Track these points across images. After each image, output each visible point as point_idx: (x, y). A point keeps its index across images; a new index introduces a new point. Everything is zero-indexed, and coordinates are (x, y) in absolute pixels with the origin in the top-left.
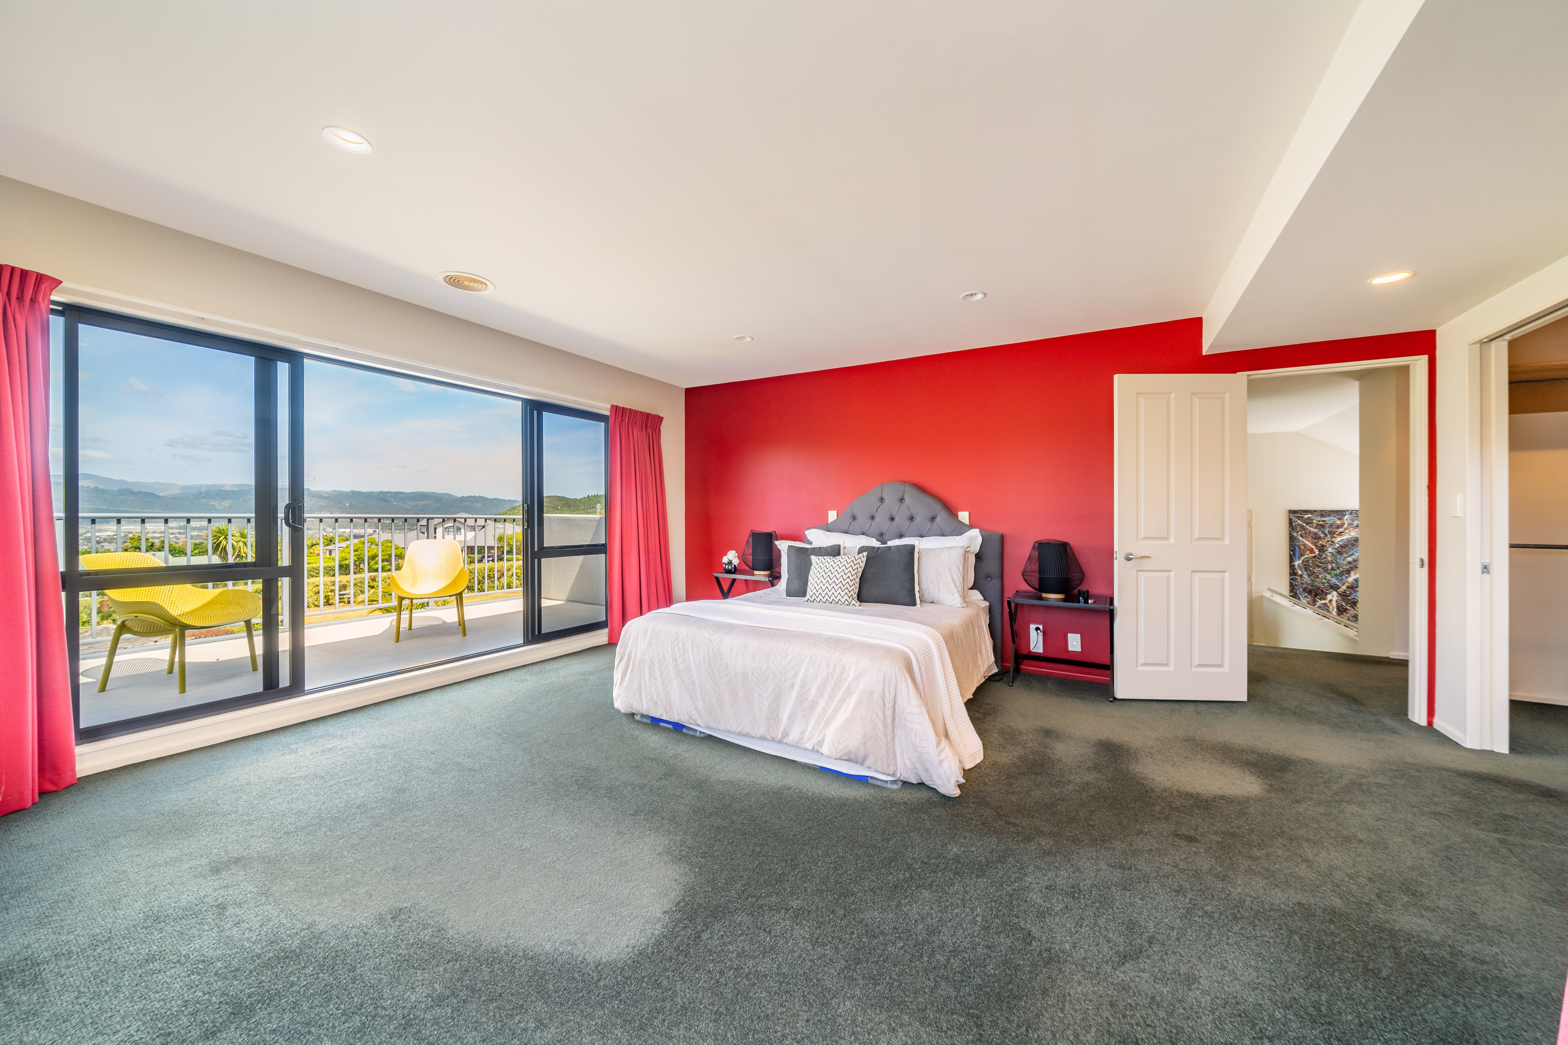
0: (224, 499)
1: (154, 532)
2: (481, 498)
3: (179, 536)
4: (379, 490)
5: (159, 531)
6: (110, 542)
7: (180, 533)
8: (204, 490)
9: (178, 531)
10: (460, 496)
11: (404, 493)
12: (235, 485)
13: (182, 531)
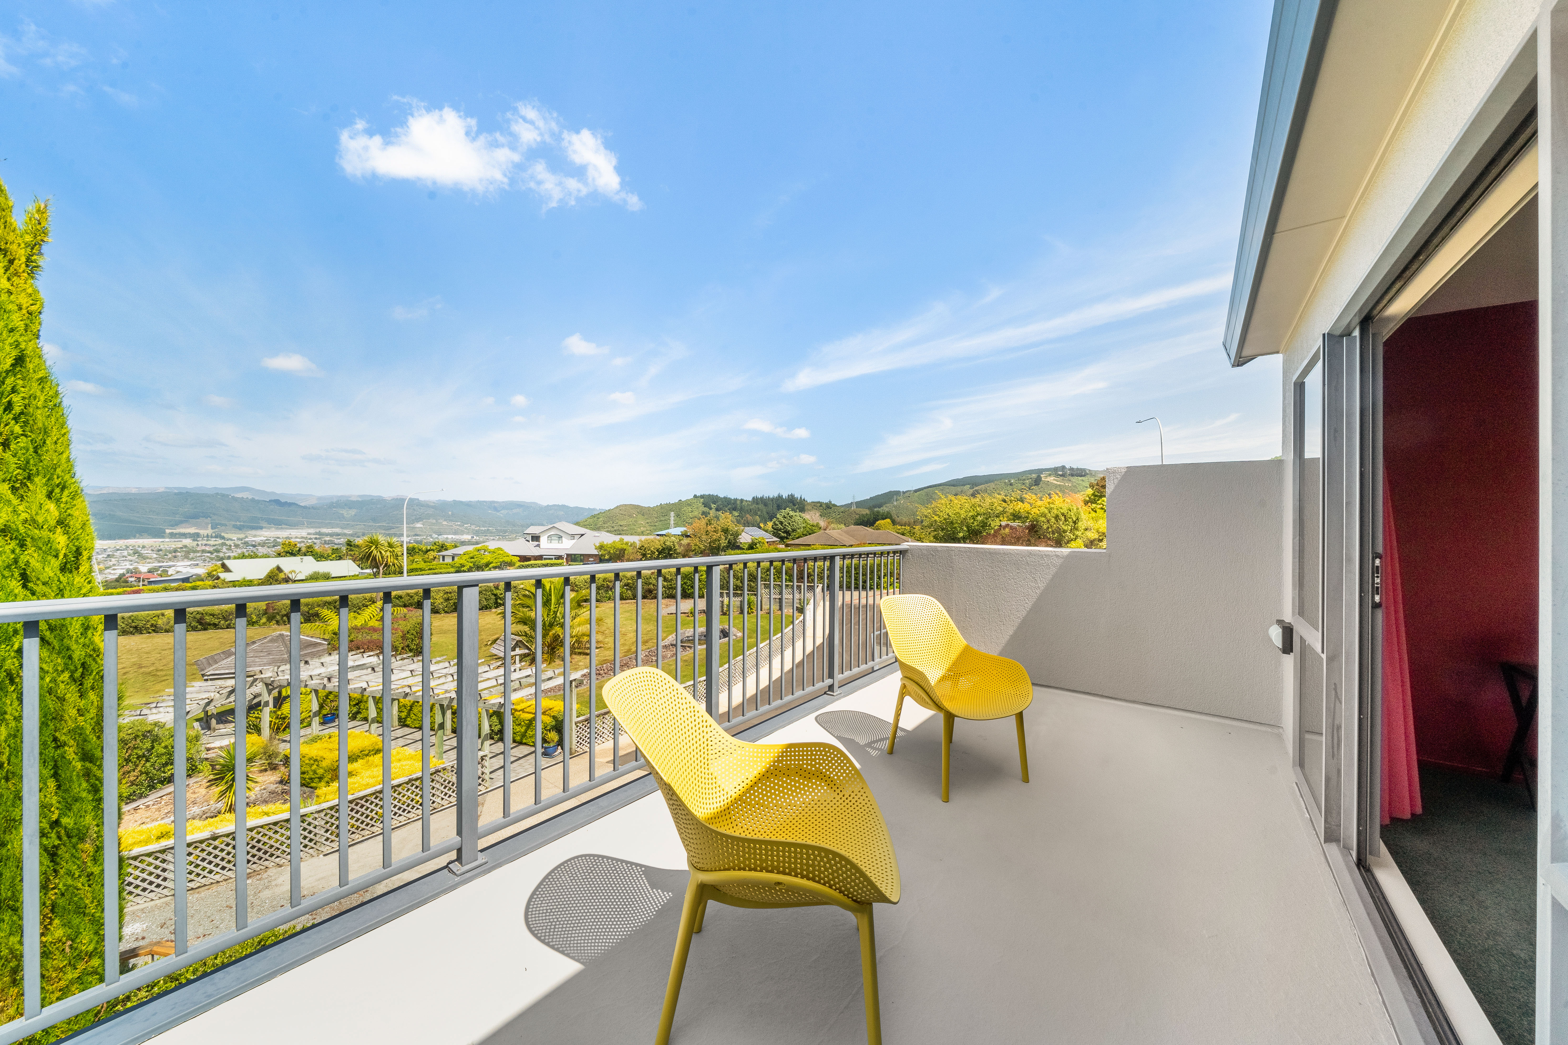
0: (350, 508)
1: (296, 538)
2: (564, 506)
3: (315, 541)
4: (476, 500)
5: (300, 536)
6: (263, 546)
7: (316, 539)
8: (335, 500)
9: (315, 536)
10: (546, 504)
11: (497, 502)
12: (359, 496)
13: (318, 536)
